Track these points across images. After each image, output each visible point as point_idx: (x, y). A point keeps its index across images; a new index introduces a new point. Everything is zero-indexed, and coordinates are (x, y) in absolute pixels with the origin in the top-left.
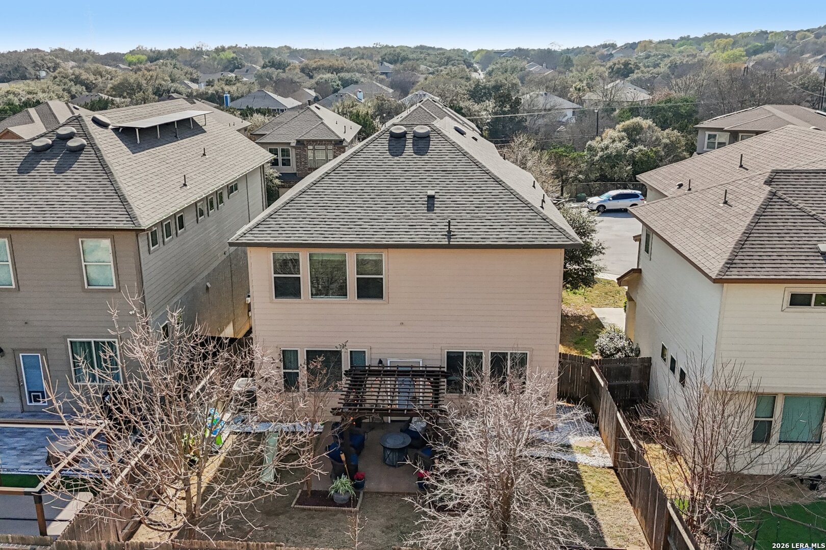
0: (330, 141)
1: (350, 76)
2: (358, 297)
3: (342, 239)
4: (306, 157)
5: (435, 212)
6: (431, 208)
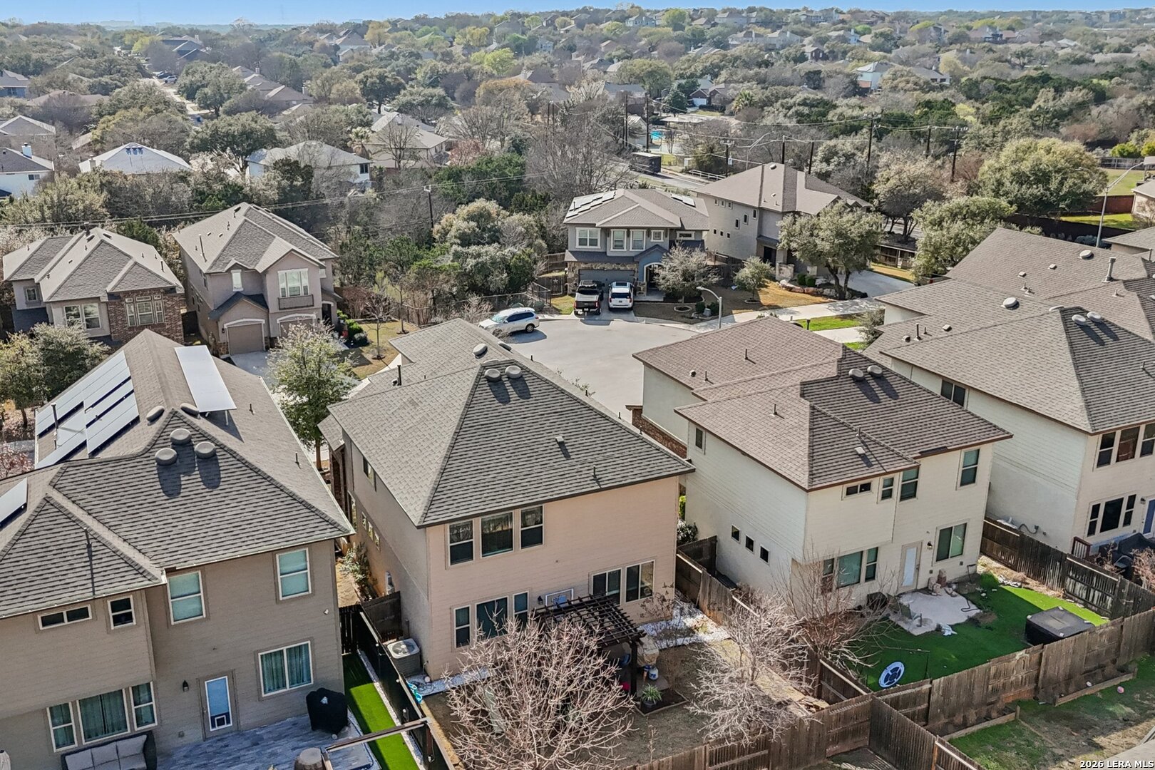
0: (158, 289)
2: (522, 547)
4: (123, 314)
5: (571, 457)
6: (567, 456)
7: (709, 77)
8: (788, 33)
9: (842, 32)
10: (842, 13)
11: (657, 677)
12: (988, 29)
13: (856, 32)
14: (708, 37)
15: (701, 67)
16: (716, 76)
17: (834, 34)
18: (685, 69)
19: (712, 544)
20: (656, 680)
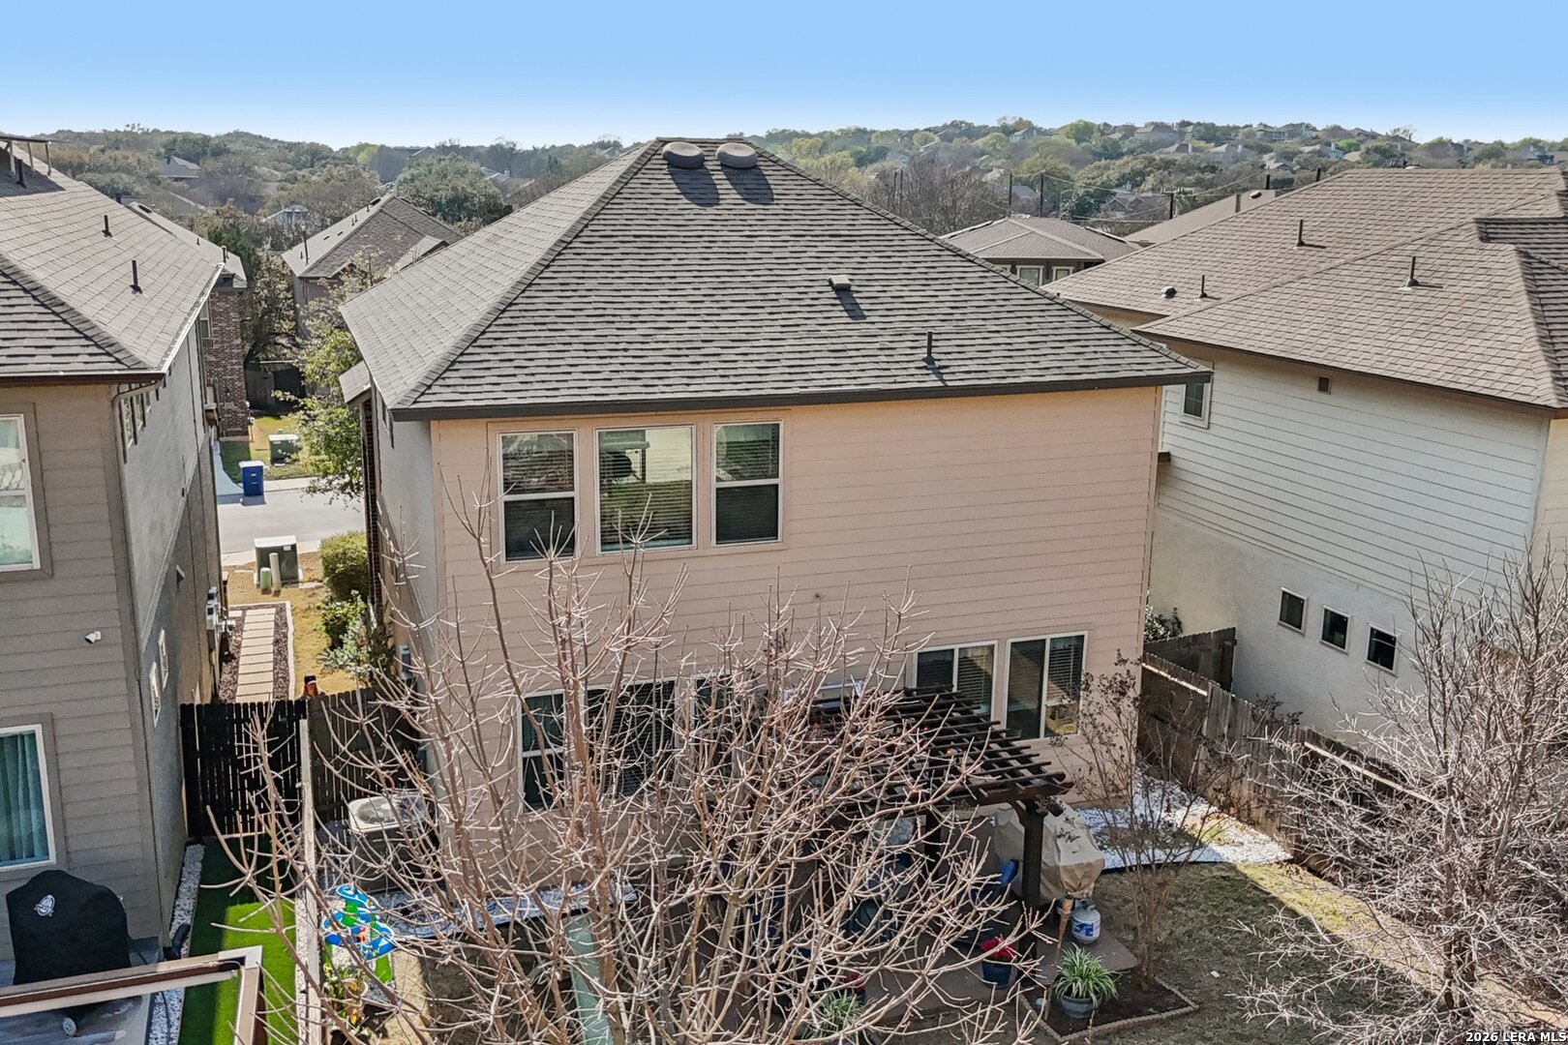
2: (719, 539)
3: (692, 388)
5: (868, 320)
6: (856, 313)
7: (1129, 186)
8: (1240, 147)
9: (1318, 147)
10: (1314, 129)
11: (1096, 934)
12: (1532, 149)
13: (1337, 148)
14: (1125, 150)
15: (1117, 175)
16: (1137, 185)
17: (1307, 149)
18: (1093, 178)
19: (1223, 648)
20: (1095, 942)
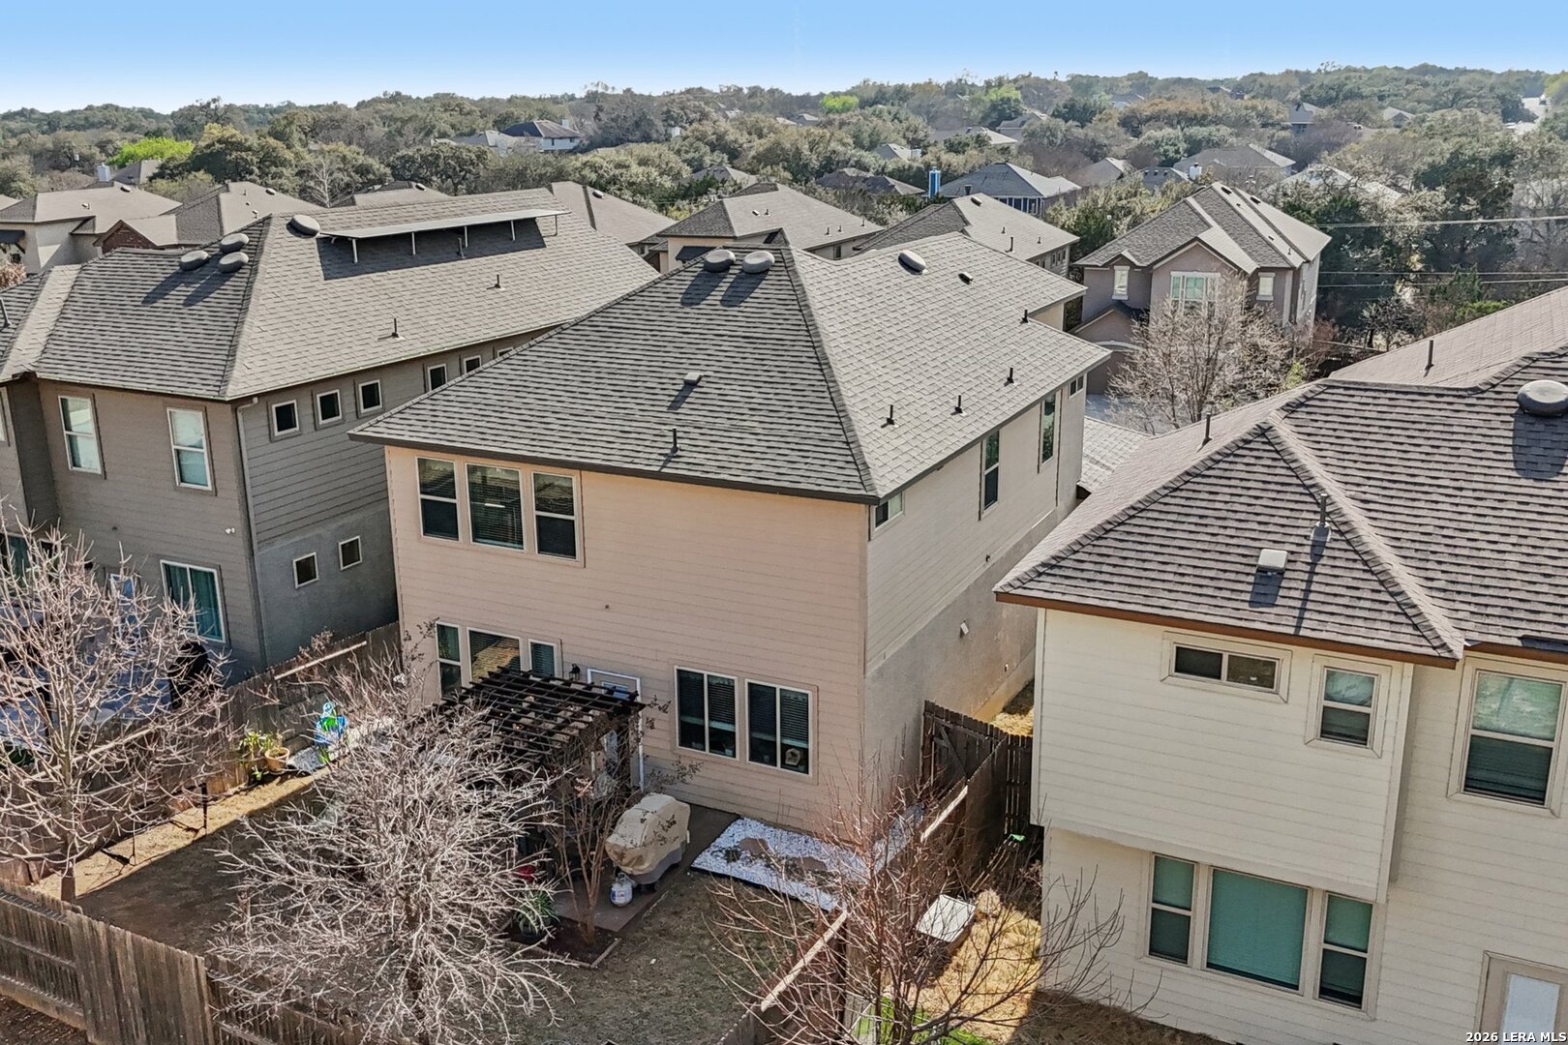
1: (1206, 134)
2: (539, 549)
5: (679, 410)
